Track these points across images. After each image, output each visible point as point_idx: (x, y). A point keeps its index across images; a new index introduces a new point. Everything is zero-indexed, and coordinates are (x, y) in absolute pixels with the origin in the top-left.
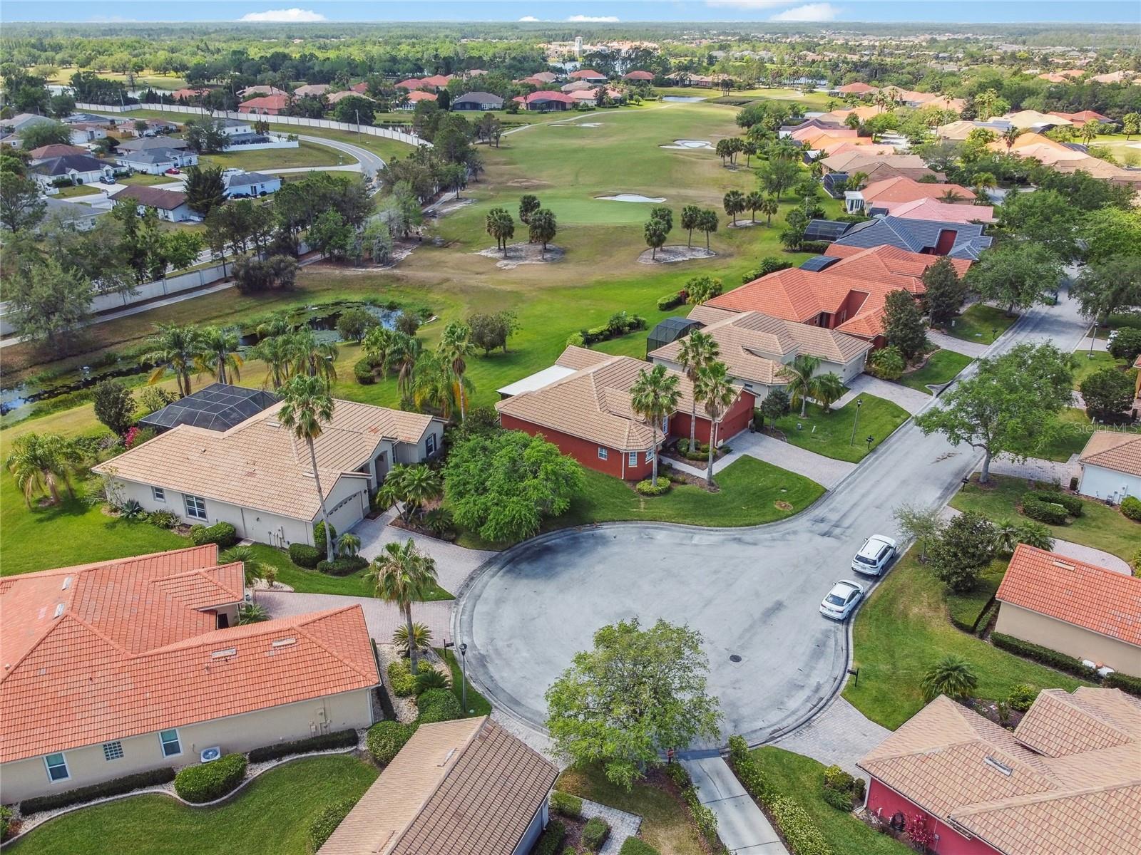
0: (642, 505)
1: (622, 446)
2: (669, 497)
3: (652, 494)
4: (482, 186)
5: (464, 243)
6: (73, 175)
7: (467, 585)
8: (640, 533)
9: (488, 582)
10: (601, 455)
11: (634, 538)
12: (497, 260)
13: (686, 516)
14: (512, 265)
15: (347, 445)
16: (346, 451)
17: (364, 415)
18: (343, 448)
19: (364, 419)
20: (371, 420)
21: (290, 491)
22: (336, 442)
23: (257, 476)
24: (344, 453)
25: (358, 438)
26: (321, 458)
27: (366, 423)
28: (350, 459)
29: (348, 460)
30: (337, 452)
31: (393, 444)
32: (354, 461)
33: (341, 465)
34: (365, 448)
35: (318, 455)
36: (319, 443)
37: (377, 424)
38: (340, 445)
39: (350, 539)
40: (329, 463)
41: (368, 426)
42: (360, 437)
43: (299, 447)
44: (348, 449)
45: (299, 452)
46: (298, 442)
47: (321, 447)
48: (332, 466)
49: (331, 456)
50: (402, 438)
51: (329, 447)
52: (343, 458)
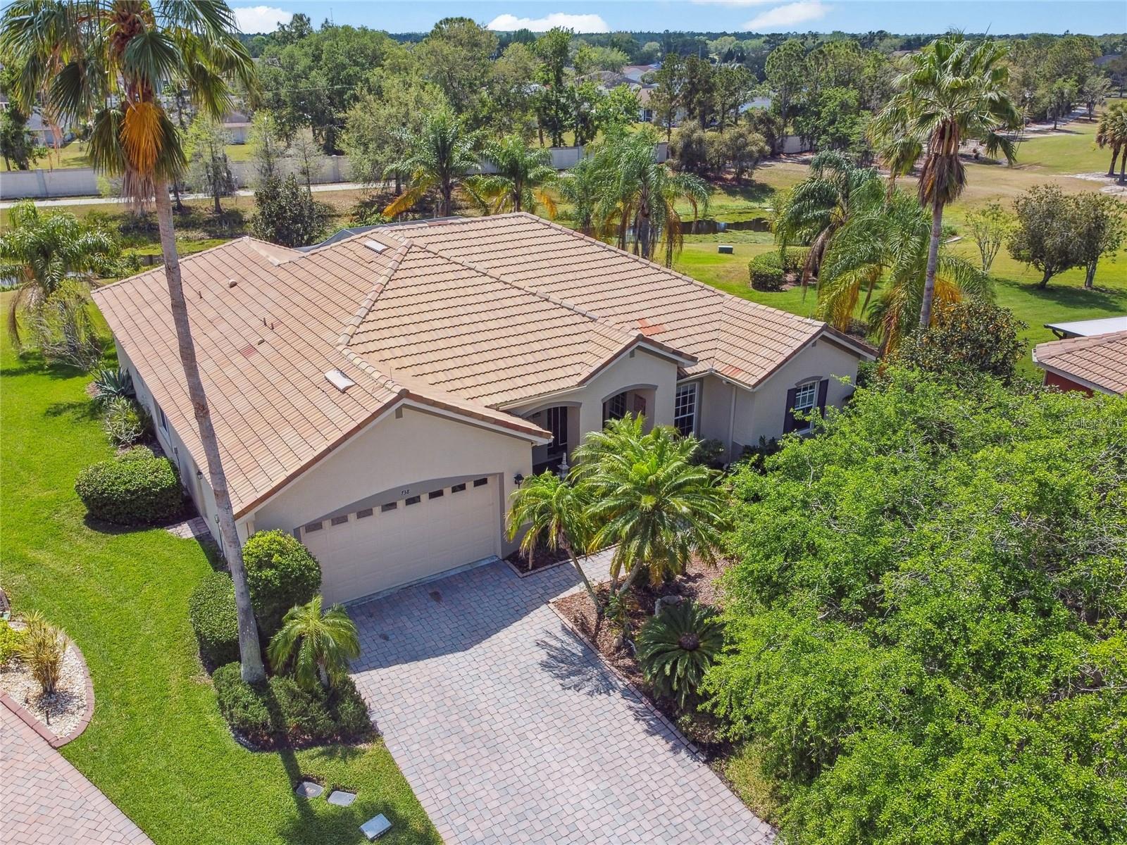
12: (1103, 185)
15: (531, 337)
16: (515, 351)
17: (645, 288)
18: (513, 341)
19: (638, 298)
20: (656, 303)
21: (269, 414)
22: (503, 323)
23: (255, 358)
24: (505, 353)
25: (575, 329)
26: (424, 347)
27: (636, 307)
28: (510, 373)
29: (502, 375)
30: (485, 346)
31: (681, 375)
32: (520, 382)
33: (469, 382)
34: (577, 359)
35: (424, 337)
36: (452, 312)
37: (670, 317)
38: (511, 331)
39: (315, 623)
40: (438, 366)
41: (636, 316)
42: (583, 328)
43: (380, 305)
44: (526, 349)
45: (371, 317)
46: (390, 294)
47: (447, 323)
48: (442, 377)
49: (459, 351)
50: (718, 367)
51: (473, 328)
52: (492, 366)
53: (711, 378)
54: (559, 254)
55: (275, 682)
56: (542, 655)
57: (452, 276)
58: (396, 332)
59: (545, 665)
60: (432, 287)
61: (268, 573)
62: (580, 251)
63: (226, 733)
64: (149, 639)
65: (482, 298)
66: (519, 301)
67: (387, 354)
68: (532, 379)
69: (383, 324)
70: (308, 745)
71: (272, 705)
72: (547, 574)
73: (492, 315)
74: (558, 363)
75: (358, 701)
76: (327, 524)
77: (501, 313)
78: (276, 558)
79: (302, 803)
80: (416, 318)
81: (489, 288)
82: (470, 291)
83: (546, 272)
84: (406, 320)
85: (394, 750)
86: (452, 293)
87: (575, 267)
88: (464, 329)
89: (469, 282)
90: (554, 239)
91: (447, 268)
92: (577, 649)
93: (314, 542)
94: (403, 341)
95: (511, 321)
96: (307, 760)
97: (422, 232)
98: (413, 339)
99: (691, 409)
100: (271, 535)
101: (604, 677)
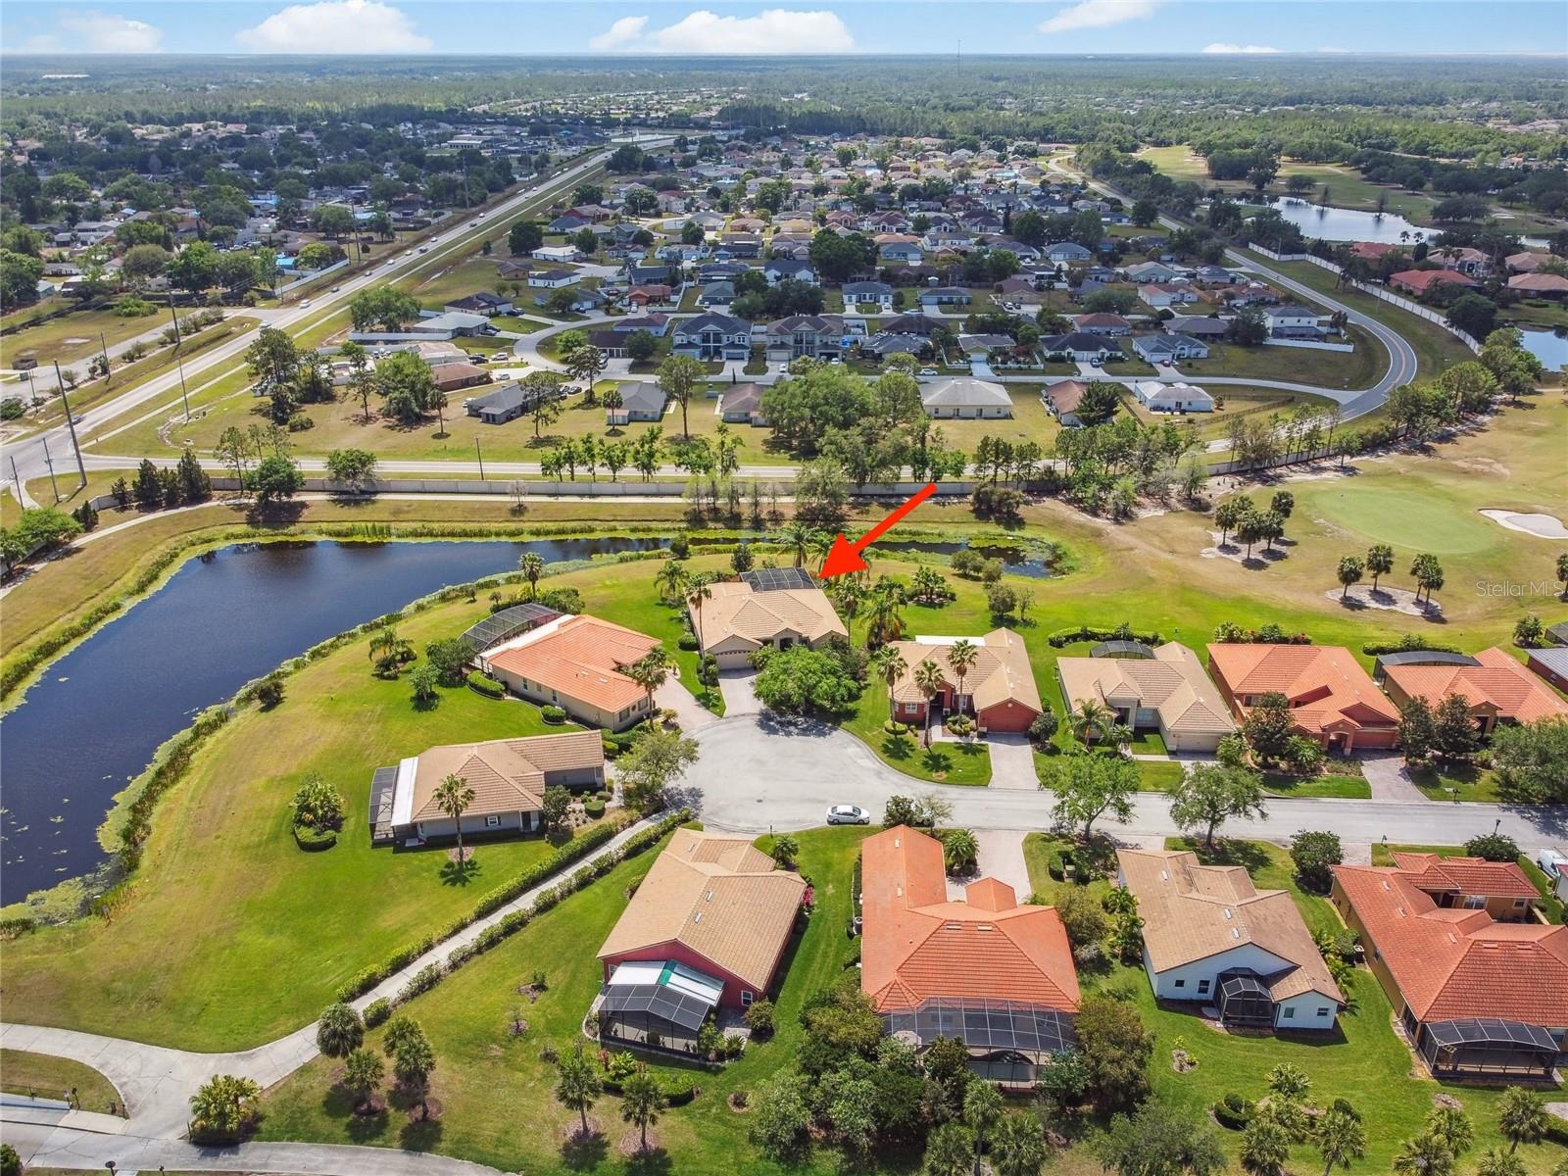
7: (736, 716)
9: (747, 721)
39: (715, 669)
55: (707, 675)
61: (710, 660)
63: (698, 681)
79: (707, 691)
85: (721, 688)
96: (708, 686)
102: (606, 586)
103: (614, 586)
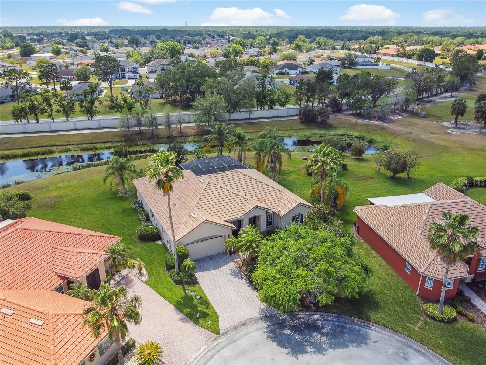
0: (419, 325)
1: (421, 269)
2: (449, 327)
3: (434, 318)
4: (472, 92)
5: (438, 117)
6: (286, 71)
7: (236, 328)
8: (400, 348)
9: (251, 332)
10: (408, 269)
11: (390, 351)
12: (449, 128)
13: (454, 353)
14: (457, 132)
15: (234, 204)
16: (230, 208)
17: (263, 190)
18: (229, 205)
19: (261, 192)
20: (265, 194)
21: (179, 221)
22: (228, 201)
23: (175, 207)
24: (228, 208)
25: (244, 202)
26: (211, 207)
27: (260, 195)
28: (228, 213)
29: (227, 213)
30: (224, 207)
31: (267, 212)
32: (230, 215)
33: (219, 215)
34: (243, 210)
35: (211, 205)
36: (217, 198)
37: (267, 198)
38: (229, 203)
39: (189, 263)
40: (213, 212)
41: (259, 197)
42: (245, 202)
43: (202, 197)
44: (232, 207)
45: (200, 200)
46: (204, 194)
47: (216, 201)
48: (214, 214)
49: (218, 208)
50: (277, 210)
51: (221, 202)
52: (224, 211)
53: (275, 213)
54: (243, 181)
55: (181, 273)
56: (230, 272)
57: (217, 189)
58: (205, 203)
59: (231, 274)
60: (213, 192)
61: (180, 253)
62: (248, 180)
63: (172, 282)
64: (156, 264)
65: (224, 195)
66: (232, 195)
67: (203, 209)
68: (233, 214)
69: (202, 202)
70: (187, 284)
71: (180, 277)
72: (233, 255)
73: (226, 199)
74: (239, 211)
75: (195, 277)
76: (190, 244)
77: (227, 199)
78: (182, 251)
79: (186, 293)
80: (209, 200)
81: (226, 192)
82: (221, 193)
83: (240, 186)
84: (207, 201)
85: (201, 286)
86: (217, 194)
87: (247, 185)
88: (219, 203)
89: (221, 191)
90: (242, 177)
91: (217, 187)
92: (237, 271)
93: (187, 247)
94: (206, 205)
95: (230, 201)
96: (187, 287)
97: (212, 176)
98: (208, 205)
99: (271, 219)
100: (181, 246)
101: (241, 276)
102: (59, 188)
103: (67, 187)
